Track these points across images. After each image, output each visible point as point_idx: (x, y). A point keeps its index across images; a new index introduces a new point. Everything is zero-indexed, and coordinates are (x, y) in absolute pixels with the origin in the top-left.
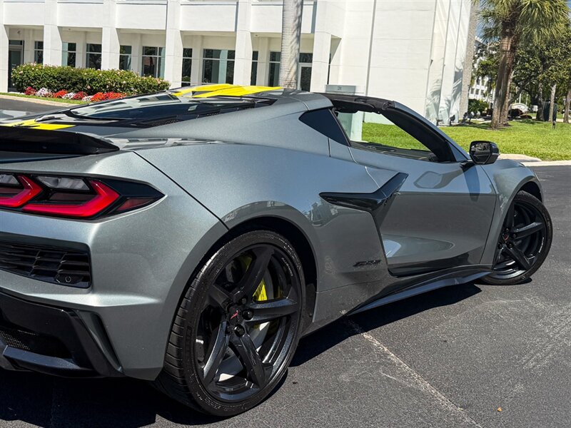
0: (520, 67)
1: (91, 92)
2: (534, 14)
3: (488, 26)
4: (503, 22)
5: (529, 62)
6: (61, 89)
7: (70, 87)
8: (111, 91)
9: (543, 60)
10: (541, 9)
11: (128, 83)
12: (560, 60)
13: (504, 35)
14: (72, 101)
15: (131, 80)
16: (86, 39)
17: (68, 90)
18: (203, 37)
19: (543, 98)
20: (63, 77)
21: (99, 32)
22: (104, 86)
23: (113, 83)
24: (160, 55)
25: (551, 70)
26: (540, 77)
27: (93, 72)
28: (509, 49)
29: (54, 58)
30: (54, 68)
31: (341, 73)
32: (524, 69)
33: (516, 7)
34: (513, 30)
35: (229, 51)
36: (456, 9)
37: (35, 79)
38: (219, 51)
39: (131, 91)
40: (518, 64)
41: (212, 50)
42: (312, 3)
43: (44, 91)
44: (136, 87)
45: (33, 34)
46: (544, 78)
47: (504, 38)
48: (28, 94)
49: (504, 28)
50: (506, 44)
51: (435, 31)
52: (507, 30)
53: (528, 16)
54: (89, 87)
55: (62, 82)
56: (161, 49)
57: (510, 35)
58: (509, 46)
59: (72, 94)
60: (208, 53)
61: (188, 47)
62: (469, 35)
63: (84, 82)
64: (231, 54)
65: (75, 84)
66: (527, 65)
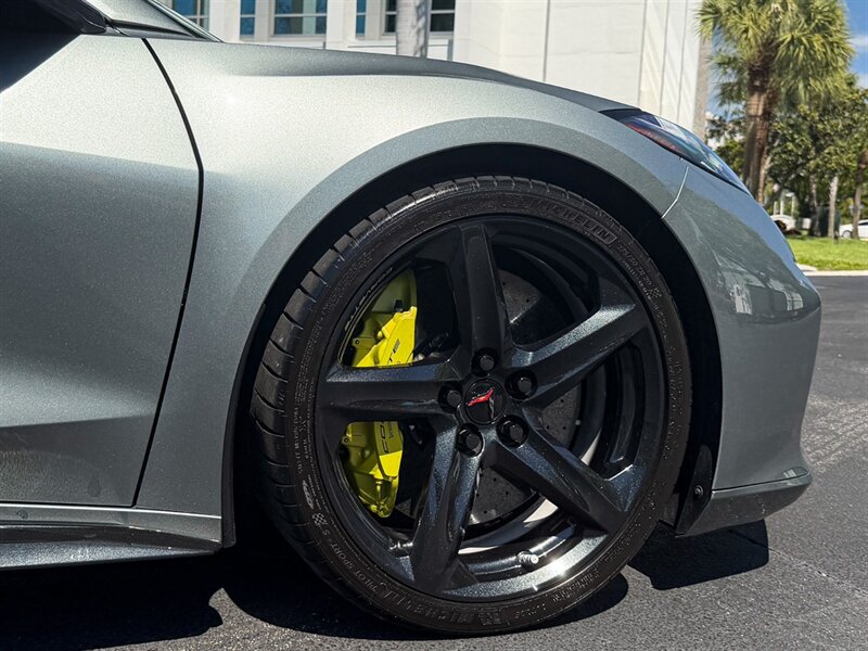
0: (779, 150)
2: (798, 55)
3: (725, 80)
4: (750, 69)
5: (793, 141)
9: (815, 138)
10: (808, 46)
12: (841, 137)
13: (753, 90)
19: (819, 202)
25: (829, 153)
26: (812, 164)
28: (760, 112)
32: (785, 152)
33: (769, 45)
34: (767, 82)
36: (675, 53)
40: (776, 144)
42: (446, 42)
46: (818, 166)
47: (752, 94)
49: (752, 80)
50: (757, 105)
51: (642, 89)
52: (757, 83)
53: (789, 59)
57: (761, 90)
58: (761, 108)
62: (697, 100)
66: (790, 146)
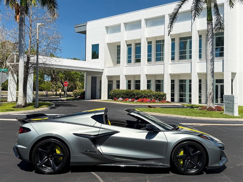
1: (137, 99)
6: (126, 98)
7: (130, 97)
8: (144, 98)
11: (150, 95)
14: (130, 102)
15: (152, 93)
16: (134, 78)
17: (129, 98)
18: (179, 75)
20: (127, 93)
21: (139, 76)
22: (142, 96)
23: (145, 95)
24: (162, 83)
27: (138, 91)
29: (123, 86)
30: (124, 90)
31: (238, 86)
35: (190, 80)
37: (117, 95)
38: (186, 80)
39: (152, 97)
41: (183, 80)
42: (222, 60)
43: (121, 99)
44: (153, 96)
45: (116, 78)
48: (115, 100)
54: (136, 97)
55: (127, 95)
56: (162, 80)
59: (130, 100)
60: (181, 81)
61: (173, 79)
63: (134, 95)
64: (190, 81)
65: (131, 96)
